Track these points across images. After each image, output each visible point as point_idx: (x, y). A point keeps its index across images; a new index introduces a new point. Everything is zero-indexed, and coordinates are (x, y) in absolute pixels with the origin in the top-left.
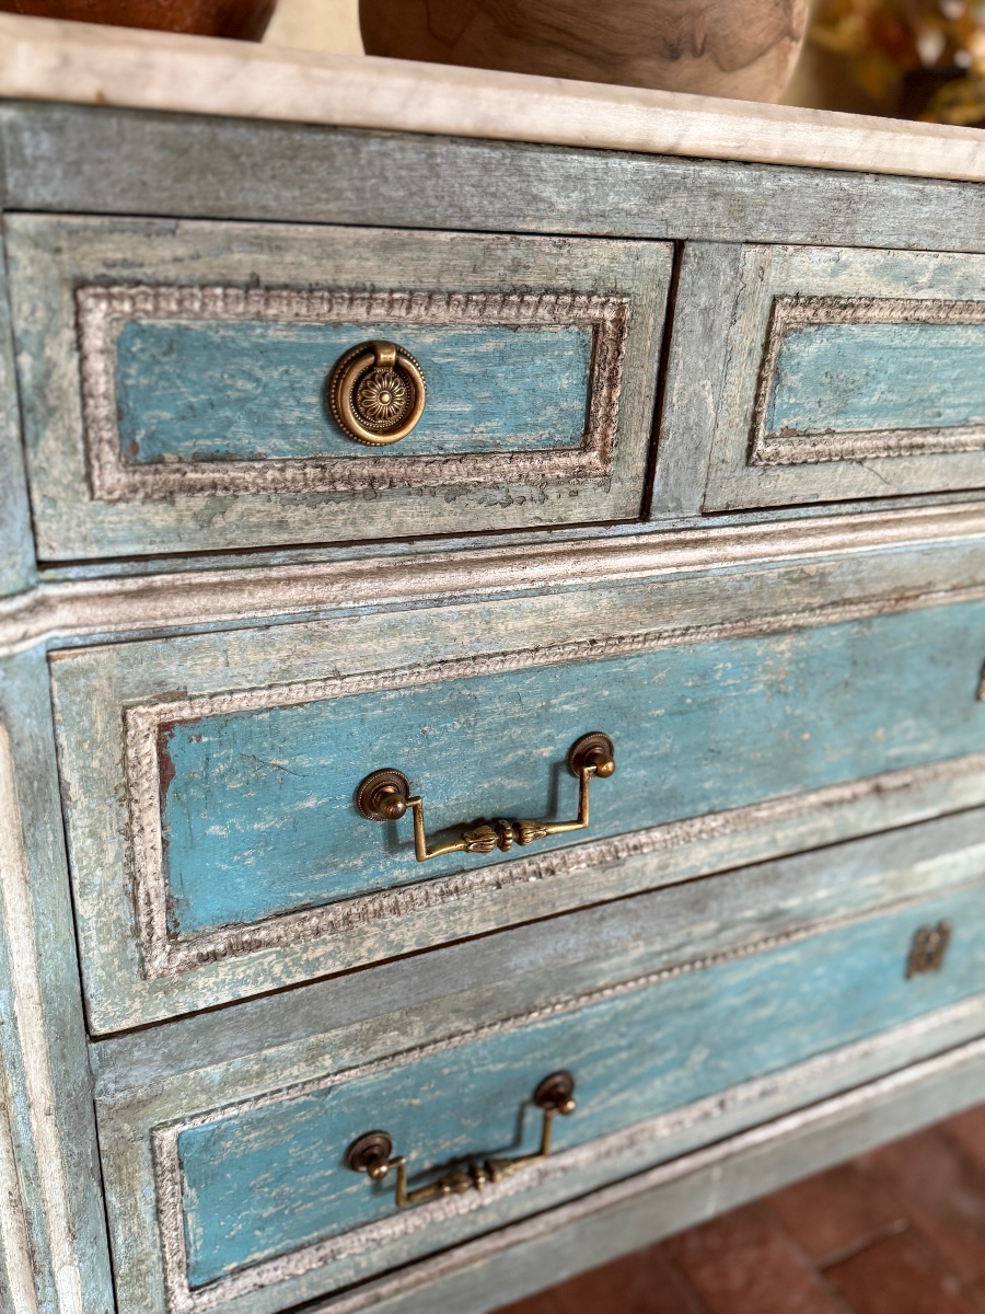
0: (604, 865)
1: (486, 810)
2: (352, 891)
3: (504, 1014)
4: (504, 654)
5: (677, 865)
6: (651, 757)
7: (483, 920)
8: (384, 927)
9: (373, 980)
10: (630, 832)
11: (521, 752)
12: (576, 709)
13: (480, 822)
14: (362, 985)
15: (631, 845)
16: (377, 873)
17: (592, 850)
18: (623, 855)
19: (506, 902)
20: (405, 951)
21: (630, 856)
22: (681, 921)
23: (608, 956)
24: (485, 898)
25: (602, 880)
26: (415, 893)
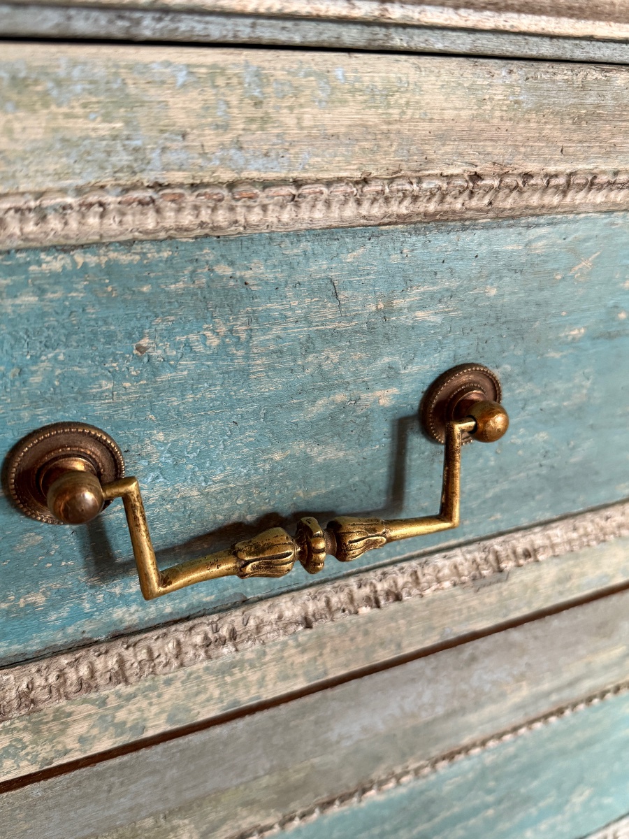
0: (479, 582)
1: (284, 500)
2: (34, 646)
3: (324, 797)
4: (298, 183)
5: (583, 575)
6: (557, 410)
7: (285, 677)
8: (103, 702)
9: (95, 783)
10: (517, 530)
11: (340, 397)
12: (438, 319)
13: (270, 520)
14: (76, 792)
15: (520, 550)
16: (77, 615)
17: (459, 559)
18: (508, 565)
19: (321, 646)
20: (150, 733)
21: (519, 566)
22: (582, 651)
23: (478, 705)
24: (285, 644)
25: (474, 603)
26: (156, 646)
